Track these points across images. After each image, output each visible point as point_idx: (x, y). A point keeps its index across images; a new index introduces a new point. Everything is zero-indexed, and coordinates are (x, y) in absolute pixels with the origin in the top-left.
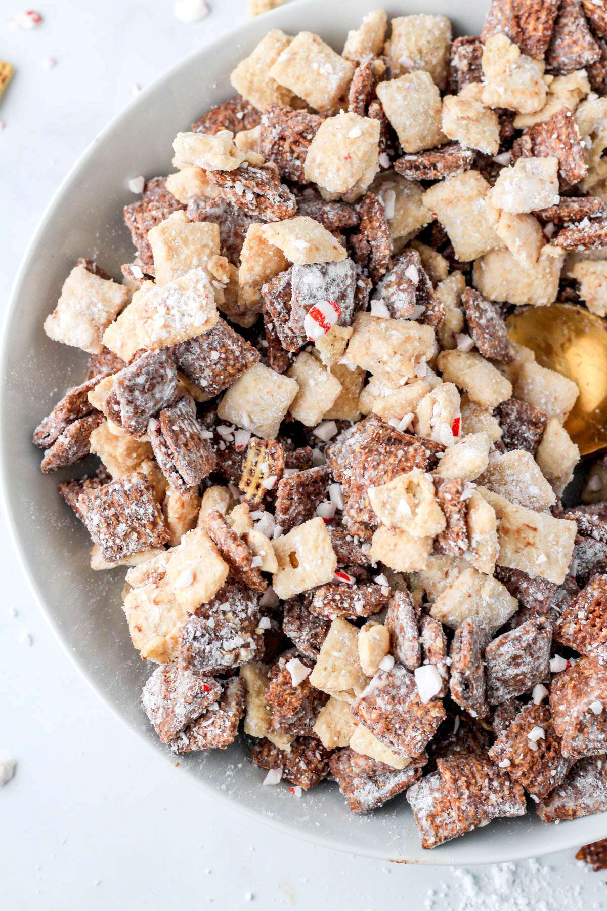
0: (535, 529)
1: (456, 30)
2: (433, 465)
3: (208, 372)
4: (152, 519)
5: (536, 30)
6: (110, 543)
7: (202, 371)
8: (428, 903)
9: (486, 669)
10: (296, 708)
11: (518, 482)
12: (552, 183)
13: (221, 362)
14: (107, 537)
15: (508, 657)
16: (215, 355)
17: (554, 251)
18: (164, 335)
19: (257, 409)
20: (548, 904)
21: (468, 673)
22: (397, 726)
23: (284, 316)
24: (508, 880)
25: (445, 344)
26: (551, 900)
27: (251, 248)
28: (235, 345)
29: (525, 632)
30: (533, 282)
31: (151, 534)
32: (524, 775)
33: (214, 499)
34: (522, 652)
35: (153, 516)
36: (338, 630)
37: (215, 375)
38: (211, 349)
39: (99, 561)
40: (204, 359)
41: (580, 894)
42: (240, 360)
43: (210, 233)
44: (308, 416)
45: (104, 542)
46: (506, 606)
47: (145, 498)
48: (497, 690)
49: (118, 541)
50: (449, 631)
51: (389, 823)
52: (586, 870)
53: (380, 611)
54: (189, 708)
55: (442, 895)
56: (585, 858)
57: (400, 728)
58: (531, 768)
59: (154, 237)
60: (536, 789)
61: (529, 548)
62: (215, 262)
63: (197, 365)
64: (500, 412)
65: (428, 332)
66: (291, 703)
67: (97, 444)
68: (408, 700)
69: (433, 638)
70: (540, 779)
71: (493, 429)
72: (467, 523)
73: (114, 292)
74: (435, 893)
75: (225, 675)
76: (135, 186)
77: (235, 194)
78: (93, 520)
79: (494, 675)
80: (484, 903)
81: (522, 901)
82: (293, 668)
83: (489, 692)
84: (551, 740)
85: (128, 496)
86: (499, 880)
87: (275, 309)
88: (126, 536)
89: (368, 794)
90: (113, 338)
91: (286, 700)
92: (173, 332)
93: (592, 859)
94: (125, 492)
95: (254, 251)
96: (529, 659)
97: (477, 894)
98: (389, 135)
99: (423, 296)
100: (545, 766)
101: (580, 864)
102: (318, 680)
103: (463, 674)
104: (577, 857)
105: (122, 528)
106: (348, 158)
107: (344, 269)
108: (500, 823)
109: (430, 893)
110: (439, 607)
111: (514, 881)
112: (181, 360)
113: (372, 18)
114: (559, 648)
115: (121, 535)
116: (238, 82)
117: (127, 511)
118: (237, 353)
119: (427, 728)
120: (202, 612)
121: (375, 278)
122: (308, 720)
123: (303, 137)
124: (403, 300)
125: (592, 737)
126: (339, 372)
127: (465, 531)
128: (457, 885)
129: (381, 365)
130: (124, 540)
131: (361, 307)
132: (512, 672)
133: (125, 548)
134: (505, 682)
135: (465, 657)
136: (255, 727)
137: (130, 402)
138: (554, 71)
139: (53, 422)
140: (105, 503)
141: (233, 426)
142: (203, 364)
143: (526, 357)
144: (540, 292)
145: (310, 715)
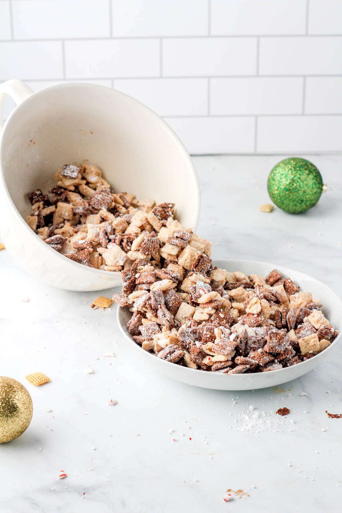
4: (158, 330)
6: (147, 334)
7: (170, 302)
16: (173, 297)
19: (184, 313)
21: (242, 339)
31: (158, 333)
37: (173, 304)
38: (172, 296)
40: (170, 299)
42: (179, 300)
47: (156, 326)
49: (149, 334)
54: (170, 349)
57: (225, 347)
60: (261, 362)
68: (228, 342)
70: (262, 359)
81: (262, 420)
85: (152, 325)
88: (151, 333)
91: (195, 350)
100: (263, 357)
105: (150, 331)
115: (150, 332)
117: (151, 328)
118: (178, 298)
119: (232, 346)
122: (201, 360)
133: (151, 336)
142: (170, 300)
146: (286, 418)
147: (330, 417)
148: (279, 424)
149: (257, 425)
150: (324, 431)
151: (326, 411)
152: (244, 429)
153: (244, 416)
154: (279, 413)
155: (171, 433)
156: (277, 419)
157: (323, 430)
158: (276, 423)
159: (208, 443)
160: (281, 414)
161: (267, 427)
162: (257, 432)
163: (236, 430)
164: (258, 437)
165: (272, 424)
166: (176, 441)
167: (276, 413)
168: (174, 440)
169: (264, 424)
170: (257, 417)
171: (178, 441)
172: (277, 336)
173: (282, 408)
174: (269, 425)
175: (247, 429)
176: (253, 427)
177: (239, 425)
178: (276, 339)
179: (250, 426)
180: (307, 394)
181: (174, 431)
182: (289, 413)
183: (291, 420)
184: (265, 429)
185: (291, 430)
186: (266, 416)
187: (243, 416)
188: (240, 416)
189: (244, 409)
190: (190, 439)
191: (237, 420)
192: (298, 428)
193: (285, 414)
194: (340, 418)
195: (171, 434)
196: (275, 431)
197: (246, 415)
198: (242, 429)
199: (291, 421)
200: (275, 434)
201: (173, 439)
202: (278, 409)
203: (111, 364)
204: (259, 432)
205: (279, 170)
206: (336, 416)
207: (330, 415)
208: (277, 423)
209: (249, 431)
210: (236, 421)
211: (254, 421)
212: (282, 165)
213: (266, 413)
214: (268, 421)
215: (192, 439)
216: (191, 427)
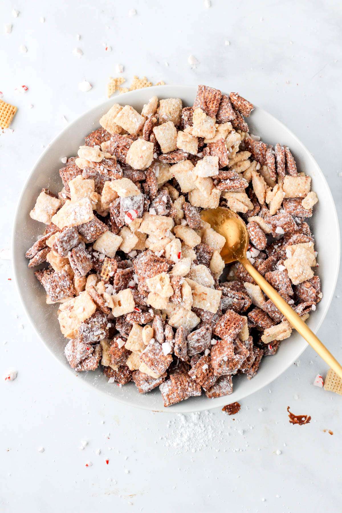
0: (206, 294)
1: (184, 104)
2: (170, 269)
3: (90, 235)
5: (213, 107)
6: (54, 295)
7: (87, 234)
8: (168, 426)
9: (188, 344)
10: (120, 356)
11: (201, 276)
12: (216, 166)
13: (95, 231)
14: (52, 293)
15: (195, 339)
16: (92, 229)
17: (217, 192)
18: (74, 222)
19: (108, 247)
20: (212, 427)
21: (181, 345)
22: (156, 363)
23: (117, 215)
24: (197, 418)
25: (177, 223)
26: (213, 425)
27: (106, 190)
28: (100, 225)
29: (202, 331)
30: (210, 200)
31: (68, 291)
32: (201, 381)
33: (92, 280)
34: (200, 338)
35: (69, 285)
36: (136, 328)
37: (92, 236)
38: (91, 227)
39: (49, 301)
40: (88, 230)
41: (223, 423)
42: (101, 230)
43: (91, 183)
44: (126, 250)
45: (51, 295)
46: (196, 321)
47: (66, 279)
48: (192, 351)
49: (56, 294)
50: (175, 330)
51: (153, 397)
52: (226, 415)
53: (151, 321)
54: (82, 356)
55: (173, 423)
56: (226, 410)
57: (156, 364)
58: (203, 379)
59: (71, 184)
60: (205, 386)
61: (204, 300)
62: (93, 194)
63: (86, 232)
64: (196, 248)
65: (170, 220)
66: (118, 354)
67: (49, 258)
68: (159, 355)
69: (168, 333)
70: (206, 383)
71: (193, 255)
72: (181, 293)
73: (56, 203)
74: (171, 422)
75: (94, 344)
76: (64, 160)
77: (100, 170)
78: (47, 287)
79: (190, 346)
80: (188, 426)
81: (202, 426)
82: (119, 342)
83: (188, 352)
84: (210, 369)
85: (60, 278)
86: (194, 418)
87: (114, 212)
88: (59, 292)
89: (146, 387)
90: (55, 220)
91: (116, 353)
92: (77, 221)
93: (228, 411)
94: (59, 277)
95: (107, 191)
96: (203, 340)
97: (186, 423)
98: (157, 146)
99: (168, 206)
100: (208, 378)
101: (224, 412)
102: (128, 347)
103: (179, 346)
104: (223, 410)
105: (58, 290)
106: (142, 157)
107: (140, 197)
108: (192, 398)
109: (169, 422)
110: (171, 322)
111: (199, 418)
112: (80, 230)
113: (153, 100)
114: (214, 336)
115: (58, 292)
116: (102, 123)
117: (60, 284)
118: (100, 228)
119: (166, 365)
120: (86, 322)
121: (151, 199)
122: (124, 360)
123: (126, 147)
124: (161, 209)
125: (224, 369)
126: (138, 234)
127: (180, 295)
128: (179, 419)
129: (152, 233)
130: (59, 294)
131: (146, 211)
132: (197, 345)
133: (59, 297)
134: (194, 348)
135: (180, 340)
136: (105, 362)
137: (61, 247)
138: (219, 122)
139: (33, 250)
140: (52, 280)
141: (99, 252)
142: (88, 232)
143: (207, 226)
144: (212, 204)
145: (125, 358)
146: (233, 418)
147: (291, 422)
149: (195, 435)
150: (279, 454)
151: (289, 408)
156: (222, 421)
158: (220, 432)
159: (129, 472)
161: (207, 440)
162: (193, 450)
163: (167, 444)
164: (193, 462)
166: (89, 467)
168: (87, 465)
169: (203, 434)
172: (229, 363)
174: (210, 435)
176: (190, 439)
177: (171, 434)
178: (228, 367)
179: (185, 437)
181: (87, 444)
182: (239, 411)
183: (239, 426)
190: (107, 462)
192: (247, 445)
193: (234, 413)
194: (305, 424)
195: (84, 449)
196: (217, 450)
199: (240, 429)
200: (216, 457)
202: (227, 403)
204: (196, 451)
206: (300, 420)
207: (292, 416)
208: (222, 432)
209: (183, 447)
211: (192, 427)
214: (210, 427)
215: (109, 462)
216: (109, 435)
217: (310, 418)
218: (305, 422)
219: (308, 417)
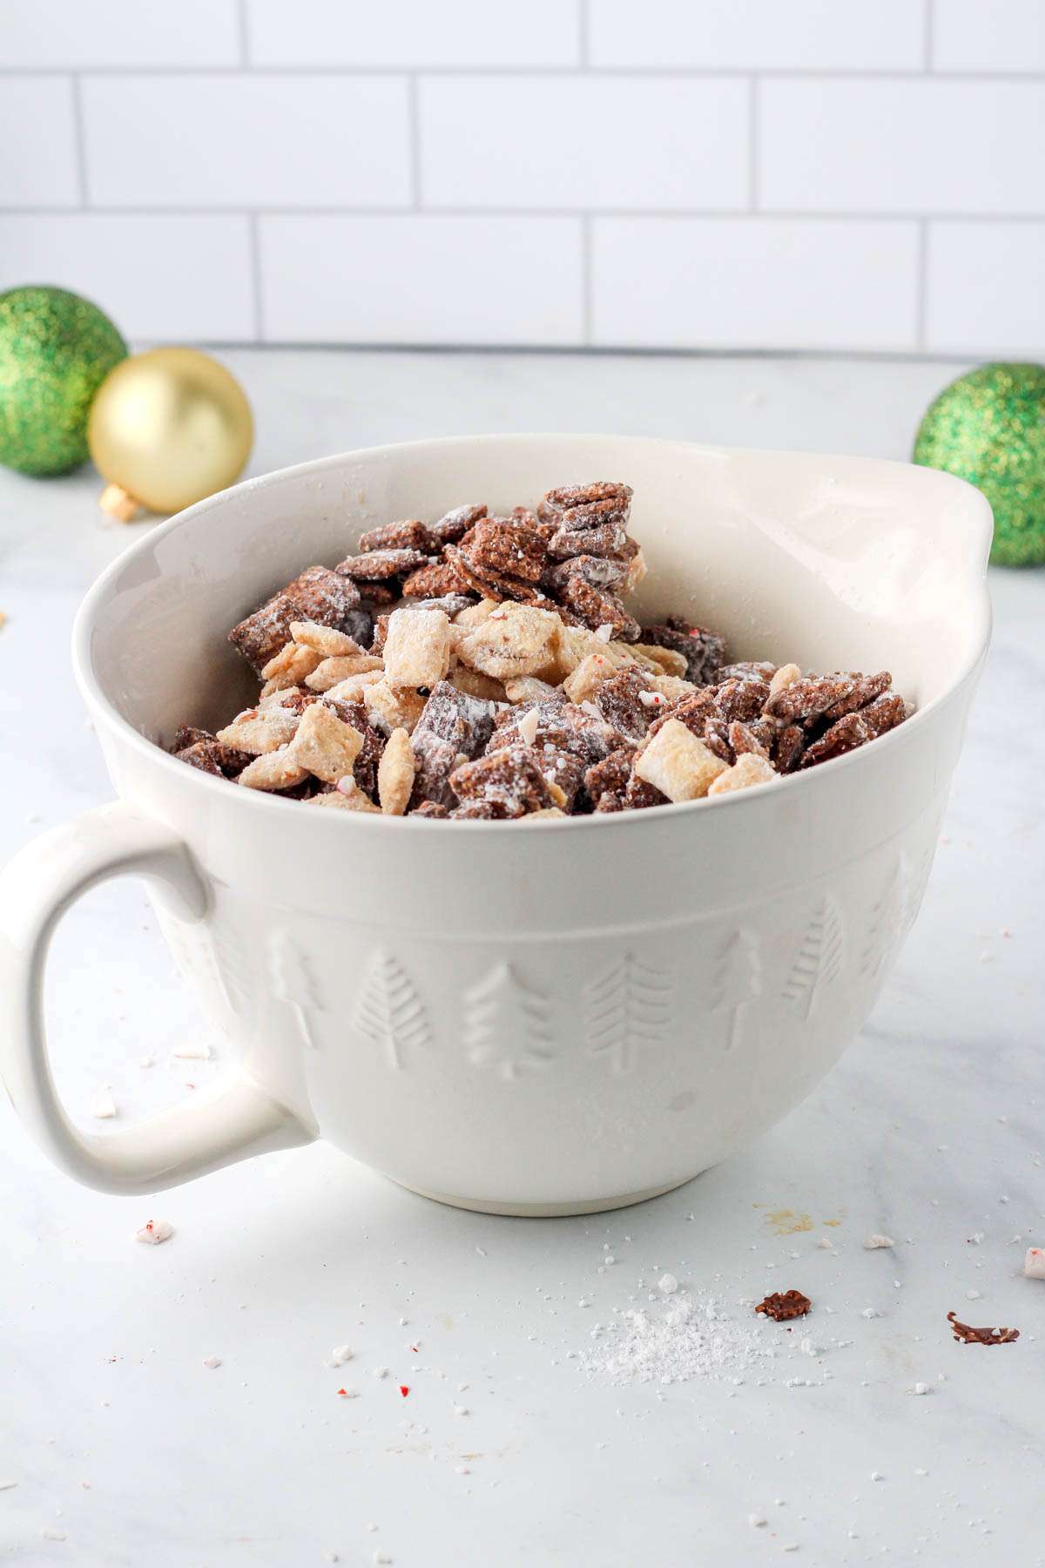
146: (790, 1330)
147: (957, 1339)
148: (757, 1353)
149: (673, 1352)
150: (924, 1394)
151: (952, 1314)
152: (617, 1363)
153: (630, 1313)
154: (765, 1311)
155: (340, 1361)
156: (756, 1331)
157: (919, 1388)
158: (747, 1350)
159: (466, 1413)
160: (772, 1315)
161: (707, 1364)
162: (666, 1379)
163: (588, 1366)
164: (664, 1400)
165: (730, 1354)
166: (349, 1397)
167: (757, 1310)
168: (342, 1392)
169: (698, 1352)
170: (677, 1321)
171: (355, 1396)
173: (783, 1292)
174: (718, 1354)
175: (631, 1367)
176: (656, 1358)
177: (602, 1349)
179: (642, 1353)
180: (891, 1242)
181: (350, 1358)
182: (805, 1312)
183: (803, 1342)
184: (698, 1369)
185: (796, 1381)
186: (716, 1318)
187: (626, 1313)
188: (619, 1312)
189: (640, 1285)
190: (405, 1391)
191: (602, 1329)
192: (826, 1375)
193: (790, 1317)
194: (1000, 1343)
195: (337, 1366)
196: (736, 1381)
197: (642, 1310)
198: (610, 1366)
199: (806, 1346)
200: (731, 1394)
201: (340, 1389)
202: (769, 1293)
203: (193, 1086)
204: (672, 1381)
205: (954, 407)
206: (986, 1337)
207: (963, 1332)
208: (752, 1350)
209: (635, 1371)
210: (593, 1333)
211: (665, 1336)
212: (967, 389)
213: (717, 1306)
214: (718, 1341)
215: (410, 1393)
216: (419, 1345)
217: (1016, 1334)
218: (1001, 1339)
219: (1011, 1330)
